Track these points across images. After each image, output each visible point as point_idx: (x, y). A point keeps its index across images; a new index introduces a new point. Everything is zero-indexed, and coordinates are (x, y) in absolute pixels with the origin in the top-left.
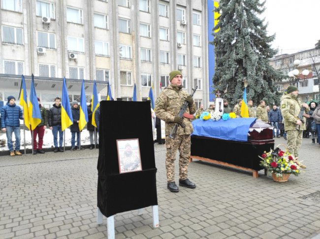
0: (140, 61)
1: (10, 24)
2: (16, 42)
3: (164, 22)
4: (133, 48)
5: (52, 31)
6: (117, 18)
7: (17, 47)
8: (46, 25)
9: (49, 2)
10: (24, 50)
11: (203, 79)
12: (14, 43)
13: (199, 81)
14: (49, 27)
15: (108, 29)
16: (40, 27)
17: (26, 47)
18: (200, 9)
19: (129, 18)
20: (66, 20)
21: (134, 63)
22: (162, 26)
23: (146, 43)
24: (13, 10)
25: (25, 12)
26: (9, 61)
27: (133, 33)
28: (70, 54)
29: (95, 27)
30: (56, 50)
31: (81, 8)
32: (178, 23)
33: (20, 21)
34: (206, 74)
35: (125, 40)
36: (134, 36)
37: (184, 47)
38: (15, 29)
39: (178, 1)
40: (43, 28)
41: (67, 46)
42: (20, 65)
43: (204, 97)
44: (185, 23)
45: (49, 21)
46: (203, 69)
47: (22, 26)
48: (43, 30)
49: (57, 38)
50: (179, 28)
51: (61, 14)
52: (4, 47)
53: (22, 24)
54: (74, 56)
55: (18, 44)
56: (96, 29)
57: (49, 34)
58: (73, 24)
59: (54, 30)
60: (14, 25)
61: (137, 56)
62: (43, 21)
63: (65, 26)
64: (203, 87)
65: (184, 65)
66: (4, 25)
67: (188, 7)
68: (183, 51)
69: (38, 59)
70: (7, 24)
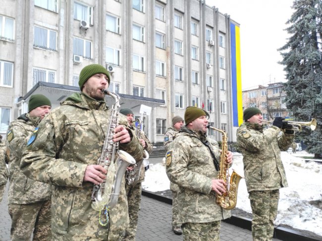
0: (174, 80)
1: (44, 25)
2: (48, 47)
3: (195, 41)
5: (89, 38)
6: (155, 32)
7: (50, 53)
8: (83, 30)
9: (87, 5)
10: (59, 57)
11: (228, 103)
12: (46, 48)
13: (224, 104)
14: (86, 33)
16: (76, 32)
17: (62, 54)
18: (225, 32)
20: (105, 27)
22: (194, 44)
23: (179, 61)
24: (46, 8)
25: (62, 12)
26: (43, 69)
28: (108, 66)
31: (119, 17)
32: (207, 43)
33: (55, 23)
34: (230, 98)
35: (160, 55)
37: (211, 68)
38: (49, 31)
39: (207, 22)
40: (80, 33)
41: (105, 57)
42: (52, 75)
43: (228, 122)
44: (213, 44)
45: (88, 26)
46: (227, 92)
47: (57, 28)
48: (80, 36)
49: (95, 46)
50: (207, 48)
51: (101, 21)
52: (36, 52)
53: (57, 26)
54: (112, 70)
55: (50, 49)
57: (85, 41)
58: (111, 33)
59: (91, 37)
60: (48, 26)
61: (172, 74)
62: (81, 25)
63: (104, 34)
64: (228, 111)
65: (210, 86)
66: (37, 25)
67: (215, 28)
68: (210, 72)
69: (73, 69)
70: (40, 24)
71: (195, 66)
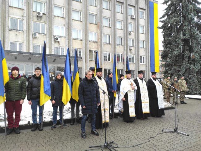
0: (103, 43)
1: (15, 17)
2: (18, 29)
3: (119, 16)
4: (98, 34)
5: (43, 22)
6: (88, 13)
7: (19, 33)
8: (39, 17)
9: (42, 2)
10: (24, 34)
11: (146, 56)
12: (17, 30)
13: (144, 58)
14: (41, 19)
15: (82, 21)
16: (35, 19)
17: (25, 32)
18: (145, 8)
19: (96, 13)
20: (53, 14)
21: (99, 45)
22: (119, 19)
23: (107, 31)
24: (18, 7)
25: (25, 8)
26: (15, 42)
27: (99, 24)
28: (55, 37)
29: (73, 20)
30: (45, 35)
31: (63, 6)
32: (129, 17)
33: (22, 15)
34: (148, 53)
35: (93, 28)
36: (99, 26)
37: (133, 34)
38: (18, 20)
39: (129, 3)
40: (38, 19)
41: (53, 32)
42: (21, 45)
43: (147, 69)
44: (134, 17)
45: (41, 15)
46: (146, 49)
47: (23, 18)
49: (46, 26)
50: (130, 20)
51: (50, 10)
52: (10, 32)
53: (23, 16)
54: (58, 39)
55: (19, 30)
56: (74, 21)
57: (41, 24)
58: (58, 17)
59: (44, 21)
60: (18, 17)
61: (101, 40)
62: (37, 14)
63: (52, 18)
64: (146, 62)
65: (133, 46)
66: (11, 17)
67: (136, 6)
68: (132, 36)
69: (33, 41)
70: (13, 16)
71: (120, 33)
